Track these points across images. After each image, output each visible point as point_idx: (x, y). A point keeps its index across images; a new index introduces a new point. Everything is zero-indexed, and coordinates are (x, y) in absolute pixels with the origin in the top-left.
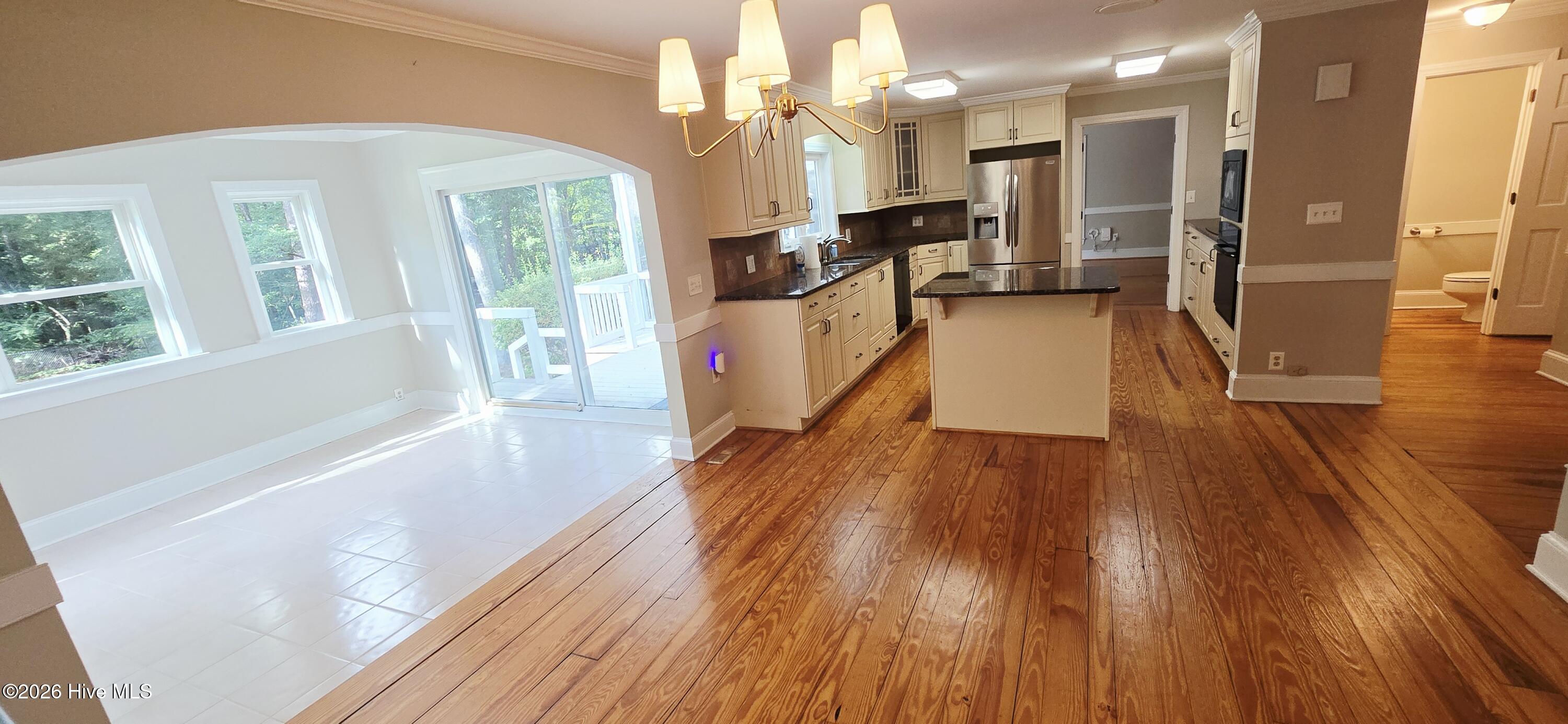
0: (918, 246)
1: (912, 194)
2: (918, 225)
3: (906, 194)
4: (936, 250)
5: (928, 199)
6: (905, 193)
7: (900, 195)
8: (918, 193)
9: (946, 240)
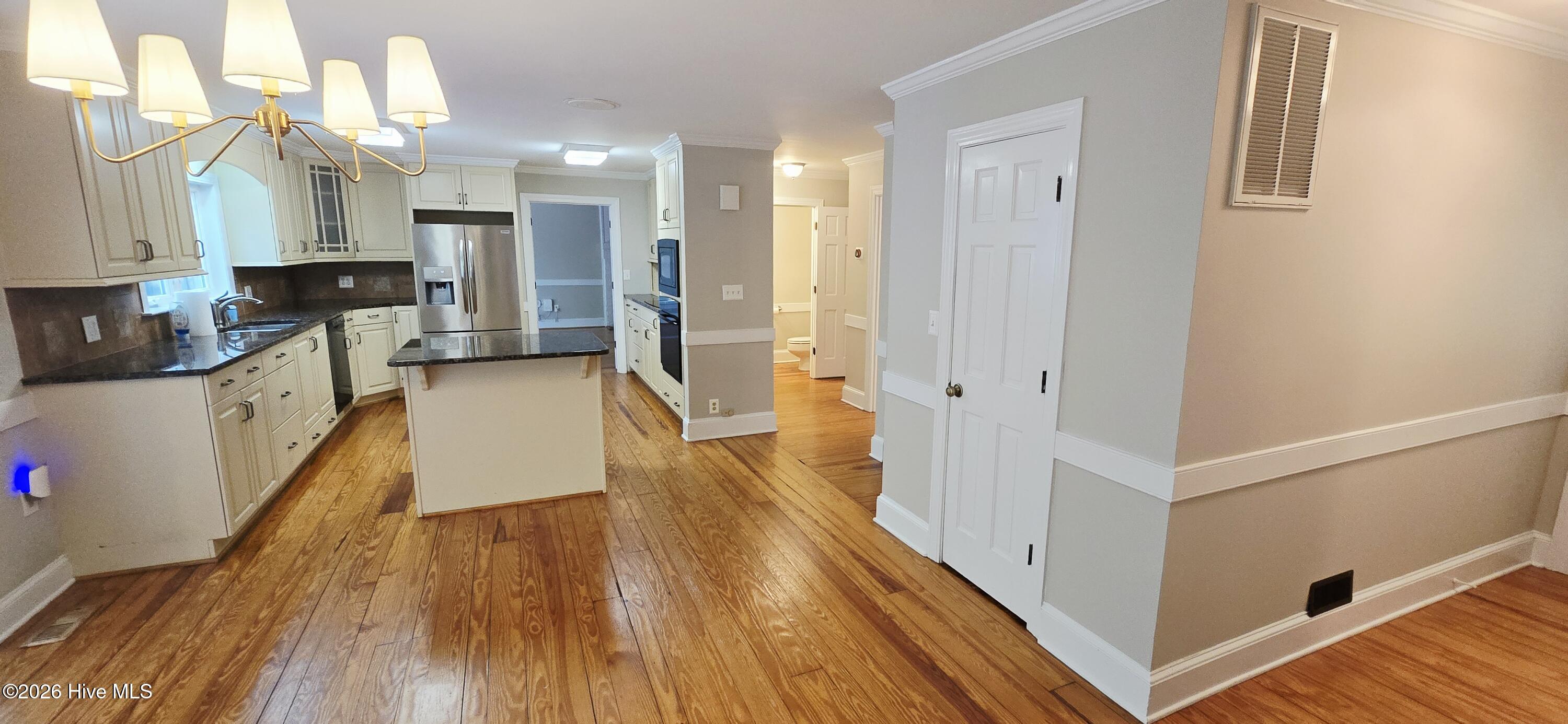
0: (354, 311)
1: (339, 249)
2: (346, 286)
3: (330, 249)
4: (378, 315)
5: (361, 257)
6: (328, 247)
7: (322, 249)
8: (346, 249)
9: (390, 305)
